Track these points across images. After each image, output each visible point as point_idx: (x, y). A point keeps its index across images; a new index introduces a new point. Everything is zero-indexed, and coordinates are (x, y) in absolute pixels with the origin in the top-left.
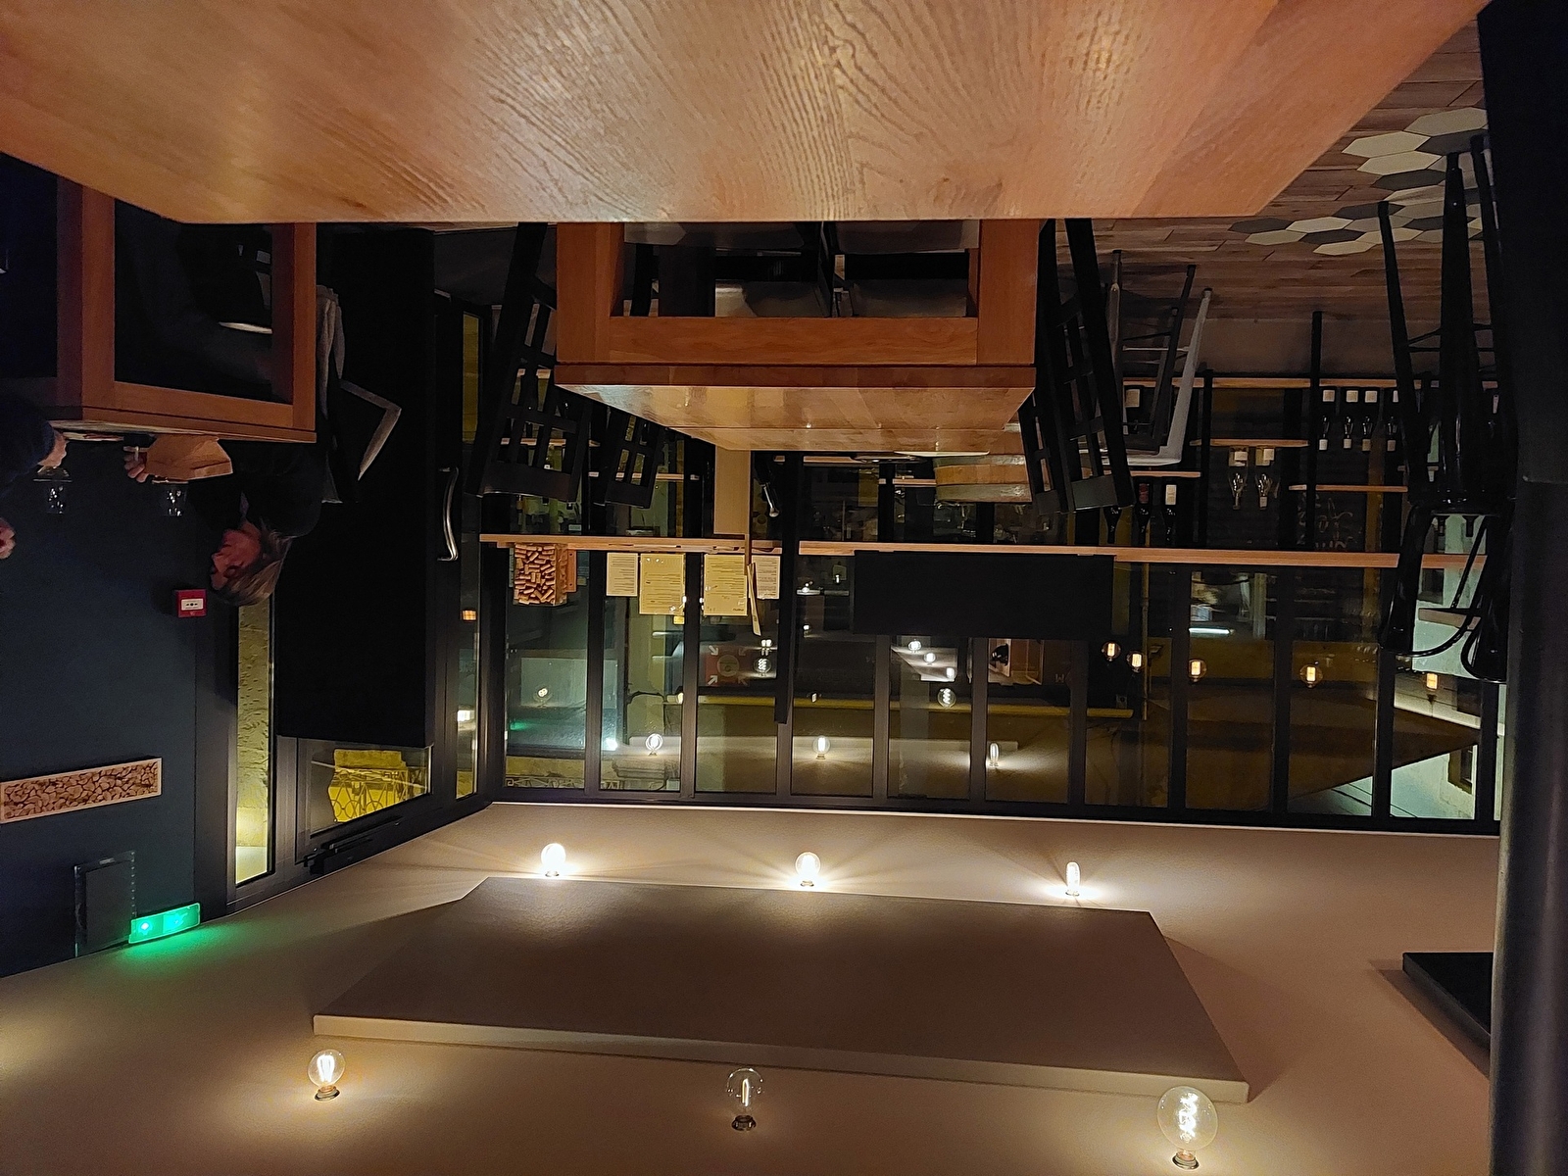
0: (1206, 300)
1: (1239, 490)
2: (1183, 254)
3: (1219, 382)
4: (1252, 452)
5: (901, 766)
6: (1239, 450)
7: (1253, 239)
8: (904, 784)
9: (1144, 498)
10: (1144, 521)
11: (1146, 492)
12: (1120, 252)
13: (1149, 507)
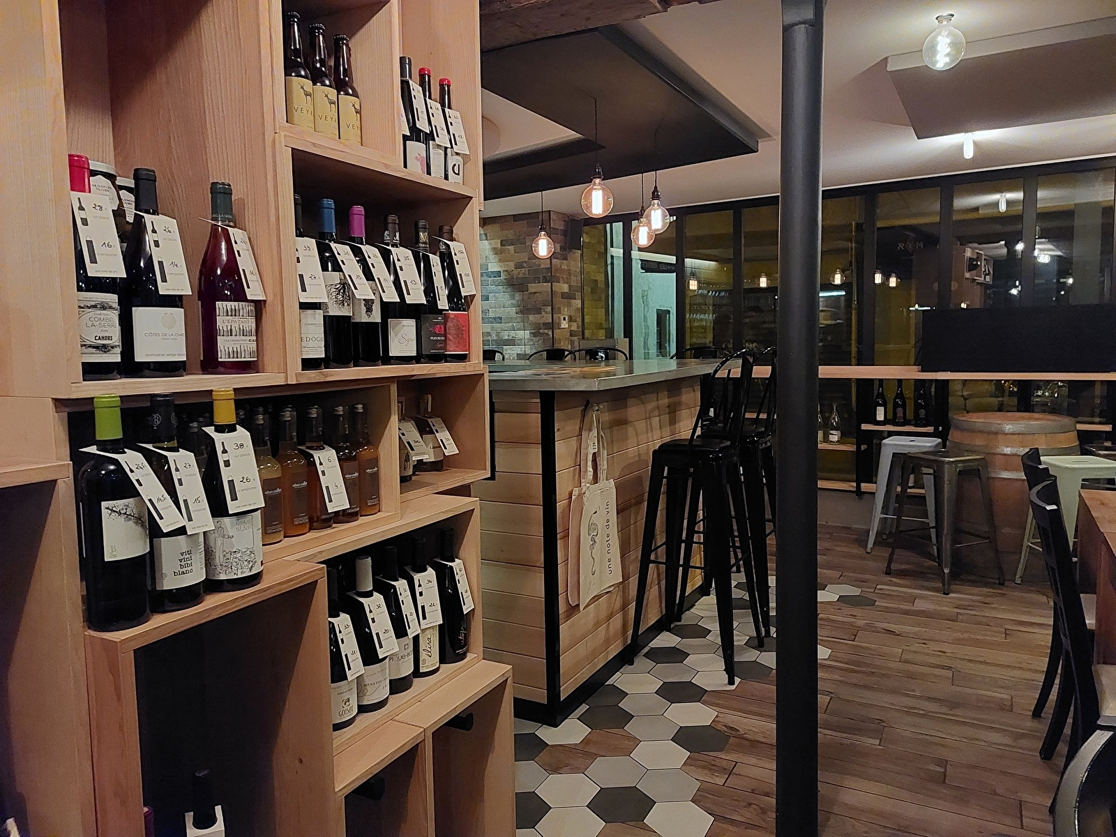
1: (834, 416)
2: (900, 585)
3: (849, 486)
4: (828, 441)
6: (834, 442)
7: (857, 591)
9: (900, 411)
10: (900, 395)
11: (898, 415)
12: (944, 594)
13: (896, 406)
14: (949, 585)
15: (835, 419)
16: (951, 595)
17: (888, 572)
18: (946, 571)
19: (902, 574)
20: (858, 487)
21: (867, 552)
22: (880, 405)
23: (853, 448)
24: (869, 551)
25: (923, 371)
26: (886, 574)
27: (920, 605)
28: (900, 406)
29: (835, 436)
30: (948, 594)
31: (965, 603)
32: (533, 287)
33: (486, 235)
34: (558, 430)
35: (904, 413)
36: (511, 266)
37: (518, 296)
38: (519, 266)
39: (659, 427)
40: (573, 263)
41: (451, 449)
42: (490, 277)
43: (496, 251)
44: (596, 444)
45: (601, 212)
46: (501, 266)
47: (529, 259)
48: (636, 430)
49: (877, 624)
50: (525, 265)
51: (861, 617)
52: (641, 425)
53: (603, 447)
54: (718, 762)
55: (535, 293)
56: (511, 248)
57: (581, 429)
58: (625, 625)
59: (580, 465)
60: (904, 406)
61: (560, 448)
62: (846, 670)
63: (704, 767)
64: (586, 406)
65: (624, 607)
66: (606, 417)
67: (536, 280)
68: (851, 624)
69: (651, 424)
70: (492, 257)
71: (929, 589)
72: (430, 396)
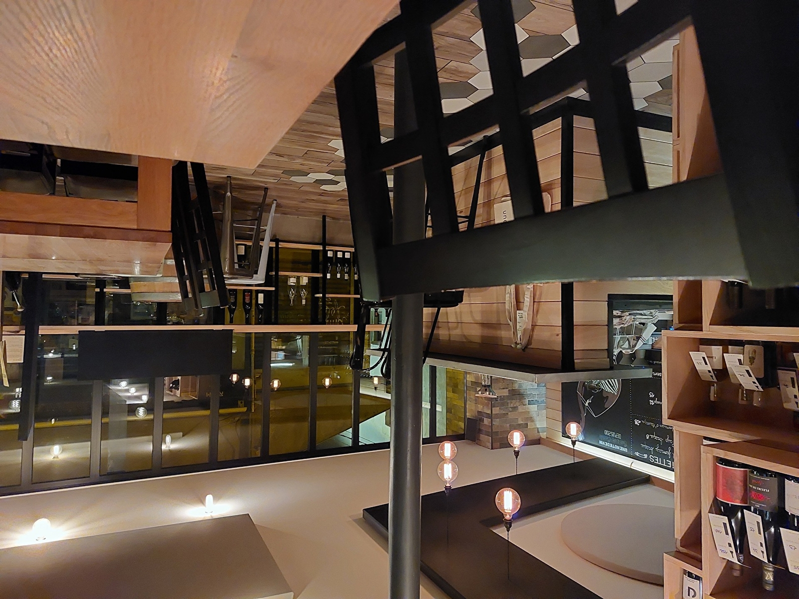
0: (274, 206)
1: (293, 297)
2: (261, 182)
3: (281, 245)
4: (298, 278)
5: (109, 456)
6: (292, 277)
7: (293, 179)
8: (110, 466)
9: (247, 301)
10: (247, 312)
11: (249, 297)
12: (230, 177)
13: (250, 304)
14: (227, 183)
15: (292, 294)
16: (226, 176)
17: (266, 189)
18: (229, 194)
19: (258, 188)
20: (277, 245)
21: (276, 200)
22: (261, 304)
23: (281, 273)
24: (275, 202)
25: (232, 330)
26: (268, 188)
28: (248, 304)
29: (292, 281)
30: (228, 177)
31: (217, 171)
32: (505, 393)
33: (538, 432)
34: (558, 335)
35: (244, 299)
36: (520, 409)
37: (516, 386)
38: (515, 408)
39: (449, 314)
40: (473, 408)
41: (697, 357)
42: (536, 400)
43: (531, 419)
44: (518, 317)
45: (505, 492)
46: (528, 408)
47: (507, 414)
48: (472, 316)
49: (287, 160)
50: (511, 409)
51: (296, 164)
52: (467, 319)
53: (509, 313)
54: (448, 76)
55: (504, 389)
56: (520, 422)
57: (533, 330)
59: (534, 302)
60: (244, 304)
61: (557, 320)
62: (322, 133)
63: (461, 72)
66: (504, 334)
67: (502, 398)
68: (306, 160)
69: (457, 318)
70: (534, 415)
71: (241, 179)
72: (712, 399)
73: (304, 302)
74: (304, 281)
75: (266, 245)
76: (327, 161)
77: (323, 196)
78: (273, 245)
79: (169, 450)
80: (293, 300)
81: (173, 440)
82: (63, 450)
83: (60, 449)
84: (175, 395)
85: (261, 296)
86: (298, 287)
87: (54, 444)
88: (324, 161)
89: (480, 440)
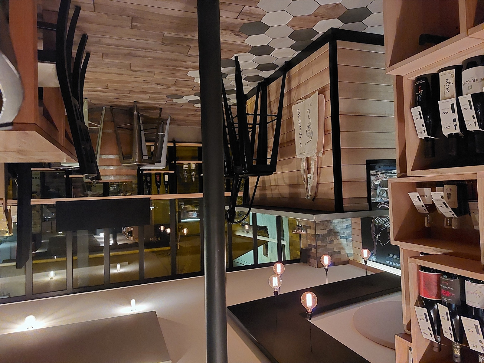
0: (169, 119)
1: (186, 176)
2: (156, 104)
3: (177, 144)
4: (189, 165)
5: (78, 277)
6: (186, 164)
7: (175, 100)
8: (79, 283)
9: (158, 179)
10: (158, 186)
11: (159, 178)
12: (136, 102)
13: (160, 182)
14: (134, 105)
15: (186, 175)
16: (133, 101)
18: (135, 112)
19: (155, 108)
20: (175, 144)
21: (170, 116)
22: (166, 182)
23: (178, 162)
24: (169, 117)
25: (149, 198)
26: (161, 108)
27: (146, 96)
28: (158, 182)
29: (186, 167)
30: (134, 101)
31: (127, 98)
32: (325, 232)
33: (348, 256)
34: (332, 189)
35: (156, 178)
36: (335, 242)
37: (332, 228)
38: (331, 242)
39: (271, 181)
40: (305, 242)
41: (413, 196)
42: (345, 236)
43: (343, 248)
44: (308, 179)
45: (307, 294)
46: (340, 241)
47: (327, 245)
48: (284, 181)
49: (165, 87)
50: (329, 242)
51: (173, 90)
52: (281, 183)
53: (304, 177)
54: (246, 18)
55: (324, 229)
56: (335, 250)
58: (289, 82)
59: (318, 168)
60: (156, 182)
61: (331, 179)
62: (181, 67)
63: (255, 14)
64: (314, 198)
65: (290, 92)
66: (302, 190)
67: (323, 235)
68: (178, 87)
69: (275, 182)
70: (345, 246)
71: (142, 103)
72: (426, 225)
73: (193, 179)
74: (193, 166)
75: (166, 145)
76: (191, 87)
77: (196, 111)
78: (172, 144)
79: (119, 273)
80: (187, 178)
81: (121, 266)
82: (56, 274)
83: (54, 273)
84: (130, 240)
85: (166, 177)
86: (189, 170)
87: (50, 271)
88: (189, 86)
89: (310, 262)
